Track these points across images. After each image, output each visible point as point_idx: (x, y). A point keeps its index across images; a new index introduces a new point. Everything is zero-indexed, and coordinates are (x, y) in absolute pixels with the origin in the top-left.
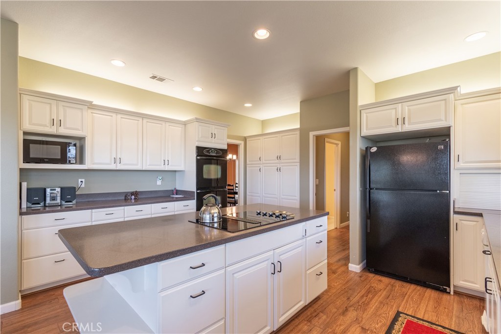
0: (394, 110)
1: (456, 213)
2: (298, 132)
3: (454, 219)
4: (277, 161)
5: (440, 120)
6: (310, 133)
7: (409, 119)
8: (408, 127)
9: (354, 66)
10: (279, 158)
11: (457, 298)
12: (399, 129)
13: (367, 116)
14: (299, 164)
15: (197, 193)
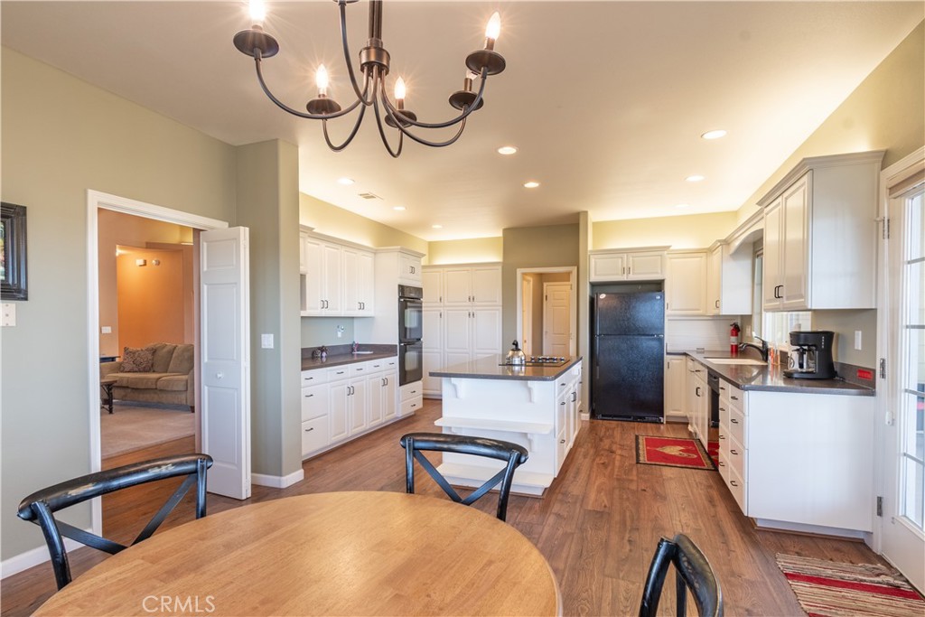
0: (620, 260)
1: (668, 354)
2: (500, 268)
3: (667, 358)
4: (468, 303)
5: (657, 273)
6: (518, 270)
7: (633, 270)
8: (632, 277)
9: (585, 210)
10: (471, 299)
11: (669, 425)
12: (624, 278)
13: (595, 262)
14: (501, 308)
15: (400, 346)
